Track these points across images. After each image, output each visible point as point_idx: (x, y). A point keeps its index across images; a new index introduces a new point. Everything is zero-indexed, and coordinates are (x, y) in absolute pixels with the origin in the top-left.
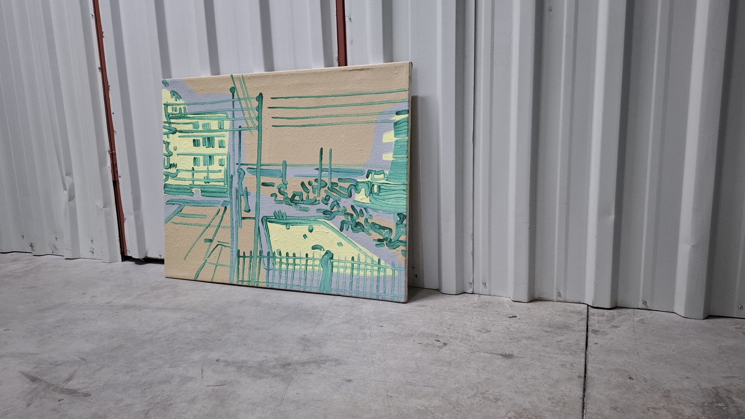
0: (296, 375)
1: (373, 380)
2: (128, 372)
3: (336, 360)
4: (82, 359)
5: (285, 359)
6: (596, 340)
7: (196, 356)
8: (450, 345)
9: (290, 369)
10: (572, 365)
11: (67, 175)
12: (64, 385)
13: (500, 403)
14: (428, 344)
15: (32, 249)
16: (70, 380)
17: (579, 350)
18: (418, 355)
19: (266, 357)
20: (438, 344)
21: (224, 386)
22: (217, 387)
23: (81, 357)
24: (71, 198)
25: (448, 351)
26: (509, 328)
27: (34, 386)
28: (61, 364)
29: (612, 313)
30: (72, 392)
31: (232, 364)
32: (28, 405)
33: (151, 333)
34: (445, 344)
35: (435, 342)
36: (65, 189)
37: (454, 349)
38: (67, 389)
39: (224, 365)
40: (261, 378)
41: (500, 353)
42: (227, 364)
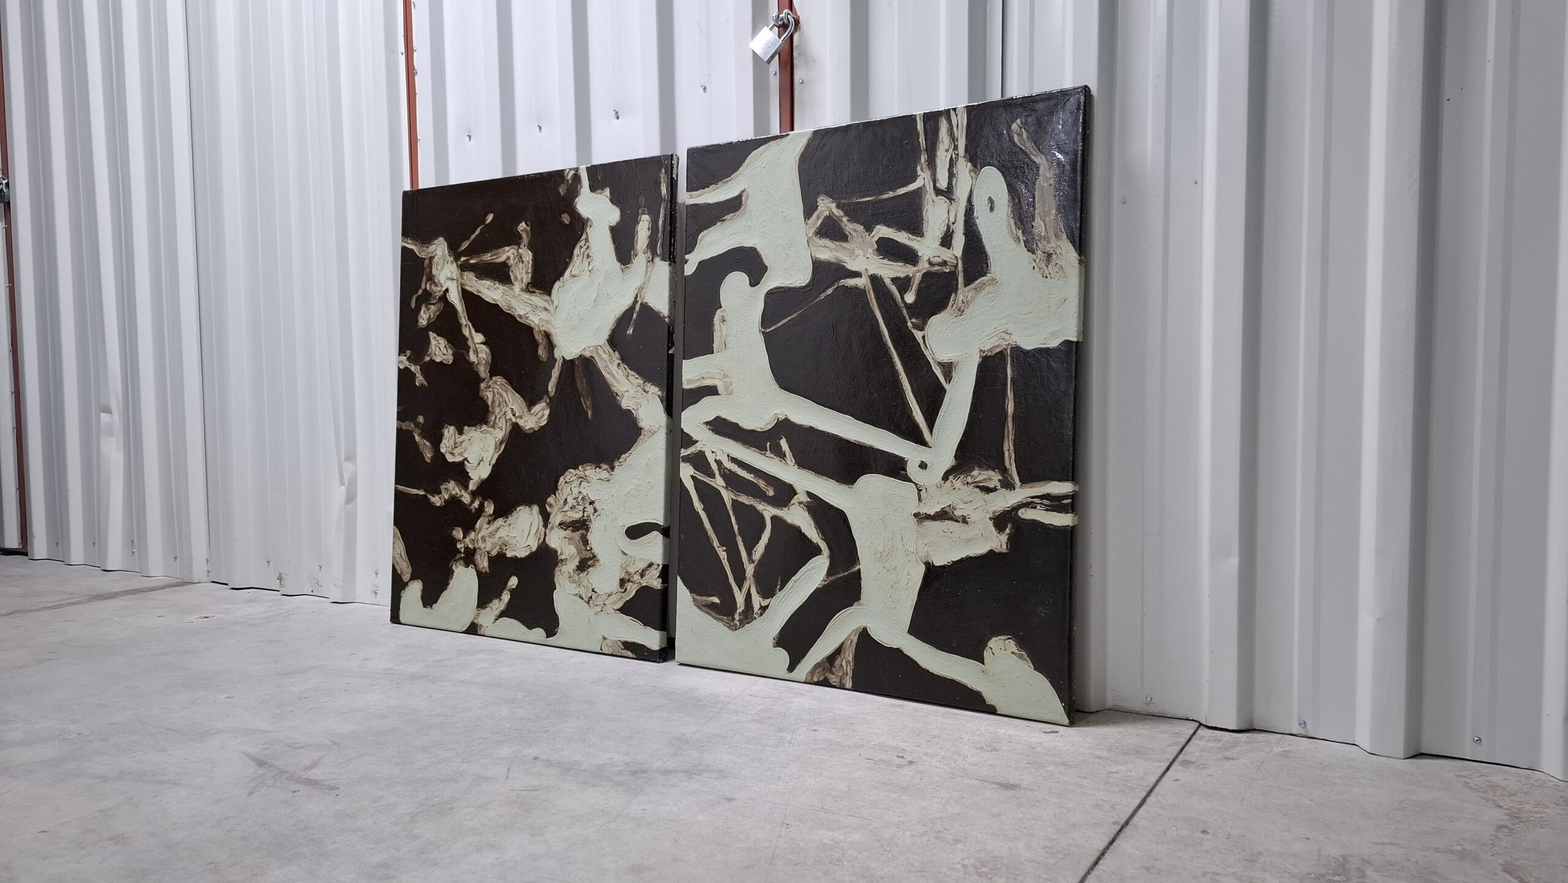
0: (650, 786)
1: (769, 802)
2: (397, 764)
3: (720, 771)
4: (335, 743)
5: (639, 764)
6: (1179, 776)
7: (505, 751)
8: (918, 765)
9: (644, 778)
10: (1113, 807)
11: (346, 460)
12: (302, 773)
13: (959, 846)
14: (882, 761)
15: (281, 584)
16: (312, 768)
17: (1140, 787)
18: (858, 774)
19: (612, 759)
20: (899, 761)
21: (536, 792)
22: (524, 793)
23: (333, 739)
24: (350, 498)
25: (910, 773)
26: (1035, 748)
27: (261, 771)
28: (302, 747)
29: (1238, 738)
30: (313, 783)
31: (555, 764)
32: (250, 794)
33: (443, 716)
34: (911, 763)
35: (896, 758)
36: (342, 484)
37: (923, 771)
38: (306, 779)
39: (544, 765)
40: (593, 786)
41: (998, 781)
42: (549, 763)
